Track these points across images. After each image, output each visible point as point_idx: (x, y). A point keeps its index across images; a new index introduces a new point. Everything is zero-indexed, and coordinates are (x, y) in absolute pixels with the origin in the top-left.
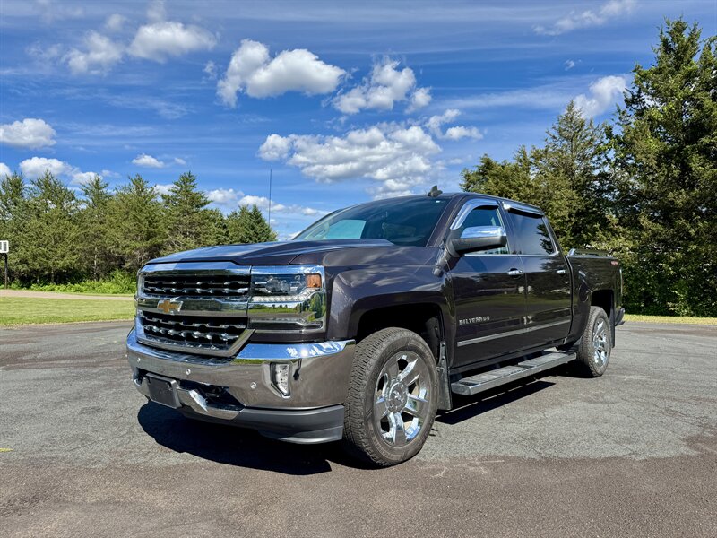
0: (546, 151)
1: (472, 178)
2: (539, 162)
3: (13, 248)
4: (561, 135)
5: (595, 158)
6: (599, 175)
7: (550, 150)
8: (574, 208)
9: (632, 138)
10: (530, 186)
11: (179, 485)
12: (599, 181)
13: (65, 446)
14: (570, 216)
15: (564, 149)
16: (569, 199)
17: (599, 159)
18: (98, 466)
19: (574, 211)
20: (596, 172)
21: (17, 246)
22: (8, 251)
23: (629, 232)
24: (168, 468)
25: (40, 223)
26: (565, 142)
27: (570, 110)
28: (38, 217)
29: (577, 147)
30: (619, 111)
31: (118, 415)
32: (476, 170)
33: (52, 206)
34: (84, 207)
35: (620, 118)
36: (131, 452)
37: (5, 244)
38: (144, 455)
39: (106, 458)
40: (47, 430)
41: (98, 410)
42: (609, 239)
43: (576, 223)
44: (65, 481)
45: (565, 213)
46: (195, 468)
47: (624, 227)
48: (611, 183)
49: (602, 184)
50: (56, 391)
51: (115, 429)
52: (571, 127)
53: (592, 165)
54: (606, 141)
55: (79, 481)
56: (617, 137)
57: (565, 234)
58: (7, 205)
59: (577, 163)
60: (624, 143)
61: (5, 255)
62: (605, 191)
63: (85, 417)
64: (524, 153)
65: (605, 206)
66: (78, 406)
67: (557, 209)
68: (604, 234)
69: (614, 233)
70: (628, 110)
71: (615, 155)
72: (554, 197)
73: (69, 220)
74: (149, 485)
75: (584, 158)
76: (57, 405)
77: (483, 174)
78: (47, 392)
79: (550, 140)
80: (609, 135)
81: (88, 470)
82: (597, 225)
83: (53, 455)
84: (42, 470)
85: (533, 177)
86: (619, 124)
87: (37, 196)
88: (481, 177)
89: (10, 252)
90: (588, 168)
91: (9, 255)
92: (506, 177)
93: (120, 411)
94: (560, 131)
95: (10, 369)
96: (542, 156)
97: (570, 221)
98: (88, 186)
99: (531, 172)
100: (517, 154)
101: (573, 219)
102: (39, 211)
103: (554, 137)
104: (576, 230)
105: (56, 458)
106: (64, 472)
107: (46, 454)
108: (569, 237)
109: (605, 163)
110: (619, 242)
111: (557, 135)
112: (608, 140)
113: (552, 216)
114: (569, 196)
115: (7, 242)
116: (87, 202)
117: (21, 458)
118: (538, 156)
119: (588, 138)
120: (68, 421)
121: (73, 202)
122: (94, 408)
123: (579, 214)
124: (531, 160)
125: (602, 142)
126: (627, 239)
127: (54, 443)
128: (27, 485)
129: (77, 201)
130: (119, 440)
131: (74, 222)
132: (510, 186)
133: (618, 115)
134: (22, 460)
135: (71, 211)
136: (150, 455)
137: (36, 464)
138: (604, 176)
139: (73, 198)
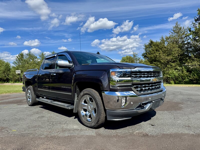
0: (170, 37)
1: (147, 46)
2: (168, 40)
3: (22, 72)
4: (174, 32)
5: (185, 38)
6: (187, 43)
7: (171, 36)
8: (180, 53)
9: (198, 31)
10: (166, 48)
11: (69, 144)
12: (187, 45)
13: (33, 129)
14: (178, 56)
15: (176, 36)
16: (177, 51)
17: (187, 38)
18: (43, 136)
19: (180, 54)
20: (186, 42)
21: (23, 71)
22: (20, 73)
23: (198, 60)
24: (65, 137)
25: (28, 65)
26: (176, 34)
27: (177, 24)
28: (28, 63)
29: (179, 35)
30: (193, 23)
31: (49, 118)
32: (148, 44)
33: (31, 61)
34: (39, 60)
35: (193, 25)
36: (53, 131)
37: (19, 71)
38: (57, 132)
39: (45, 133)
40: (28, 124)
41: (43, 117)
42: (192, 62)
43: (180, 58)
44: (32, 142)
45: (177, 55)
46: (74, 137)
47: (196, 58)
48: (191, 45)
49: (188, 46)
50: (31, 111)
51: (48, 123)
52: (178, 29)
53: (184, 40)
54: (189, 33)
55: (36, 142)
56: (193, 31)
57: (177, 61)
58: (20, 61)
59: (180, 40)
60: (195, 33)
61: (20, 74)
62: (189, 48)
63: (39, 119)
64: (163, 38)
65: (190, 52)
66: (37, 116)
67: (174, 54)
68: (190, 61)
69: (193, 60)
70: (196, 23)
71: (192, 37)
72: (173, 50)
73: (36, 64)
74: (59, 144)
75: (182, 38)
76: (31, 115)
77: (150, 45)
78: (28, 111)
79: (171, 34)
80: (190, 31)
81: (39, 138)
82: (188, 58)
83: (29, 132)
84: (25, 138)
85: (166, 45)
86: (193, 27)
87: (27, 58)
88: (150, 46)
89: (21, 73)
90: (183, 41)
91: (21, 74)
92: (158, 45)
93: (50, 117)
94: (174, 31)
95: (19, 105)
96: (169, 38)
97: (178, 57)
98: (40, 55)
99: (165, 43)
100: (161, 39)
101: (179, 57)
102: (28, 62)
103: (172, 33)
104: (180, 60)
105: (30, 133)
106: (32, 138)
107: (27, 132)
108: (178, 62)
109: (189, 39)
110: (195, 63)
111: (173, 32)
112: (190, 32)
113: (173, 56)
114: (178, 50)
115: (20, 70)
116: (40, 59)
117: (19, 133)
118: (167, 39)
119: (183, 32)
120: (34, 121)
121: (37, 59)
122: (42, 116)
123: (181, 55)
124: (165, 40)
125: (188, 33)
126: (198, 62)
127: (29, 128)
128: (20, 143)
129: (38, 59)
130: (49, 127)
131: (37, 65)
132: (159, 48)
133: (193, 24)
134: (19, 134)
135: (36, 62)
136: (59, 132)
137: (23, 135)
138: (188, 43)
139: (37, 58)
